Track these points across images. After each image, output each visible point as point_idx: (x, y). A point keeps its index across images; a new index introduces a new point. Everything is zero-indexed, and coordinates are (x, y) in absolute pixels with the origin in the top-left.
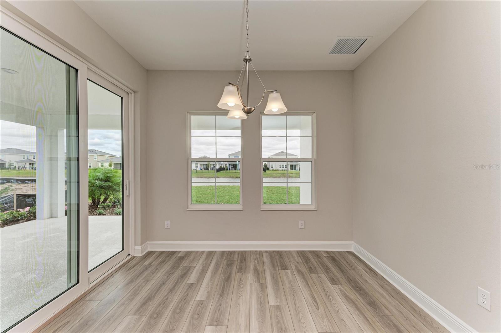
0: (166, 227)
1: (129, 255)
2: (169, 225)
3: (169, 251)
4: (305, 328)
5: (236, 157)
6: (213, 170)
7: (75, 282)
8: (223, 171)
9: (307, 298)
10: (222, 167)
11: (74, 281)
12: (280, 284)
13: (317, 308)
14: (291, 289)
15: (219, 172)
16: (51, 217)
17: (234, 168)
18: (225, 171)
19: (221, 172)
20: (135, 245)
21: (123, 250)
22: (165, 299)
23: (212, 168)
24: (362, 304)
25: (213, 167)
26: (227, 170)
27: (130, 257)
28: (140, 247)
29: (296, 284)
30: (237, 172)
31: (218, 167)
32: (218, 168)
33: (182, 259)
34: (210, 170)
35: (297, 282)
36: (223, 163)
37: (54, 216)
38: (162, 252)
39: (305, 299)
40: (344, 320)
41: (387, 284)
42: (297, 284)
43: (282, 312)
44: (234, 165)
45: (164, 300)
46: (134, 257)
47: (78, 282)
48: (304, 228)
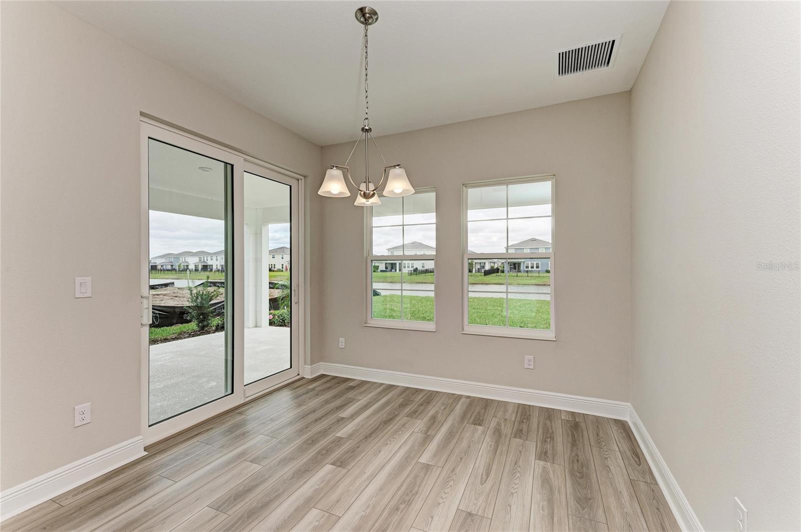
0: (340, 347)
1: (298, 375)
2: (344, 344)
3: (343, 378)
4: (443, 499)
5: (519, 251)
6: (479, 272)
7: (231, 392)
8: (495, 274)
9: (479, 467)
10: (495, 268)
11: (229, 391)
12: (454, 441)
13: (483, 482)
14: (464, 451)
15: (487, 276)
16: (256, 327)
17: (515, 269)
18: (498, 274)
19: (492, 275)
20: (305, 364)
21: (291, 367)
22: (355, 446)
23: (478, 269)
24: (563, 496)
25: (479, 267)
26: (503, 272)
27: (298, 377)
28: (310, 367)
29: (477, 446)
30: (519, 276)
31: (487, 267)
32: (487, 269)
33: (352, 388)
34: (474, 272)
35: (481, 443)
36: (498, 261)
37: (258, 325)
38: (335, 378)
39: (475, 466)
40: (512, 507)
41: (649, 481)
42: (481, 445)
43: (428, 474)
44: (516, 264)
45: (354, 448)
46: (303, 378)
47: (233, 392)
48: (533, 368)
